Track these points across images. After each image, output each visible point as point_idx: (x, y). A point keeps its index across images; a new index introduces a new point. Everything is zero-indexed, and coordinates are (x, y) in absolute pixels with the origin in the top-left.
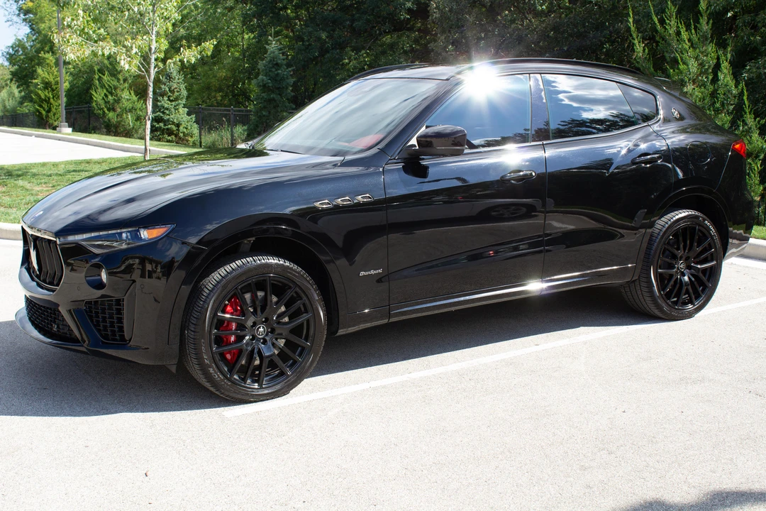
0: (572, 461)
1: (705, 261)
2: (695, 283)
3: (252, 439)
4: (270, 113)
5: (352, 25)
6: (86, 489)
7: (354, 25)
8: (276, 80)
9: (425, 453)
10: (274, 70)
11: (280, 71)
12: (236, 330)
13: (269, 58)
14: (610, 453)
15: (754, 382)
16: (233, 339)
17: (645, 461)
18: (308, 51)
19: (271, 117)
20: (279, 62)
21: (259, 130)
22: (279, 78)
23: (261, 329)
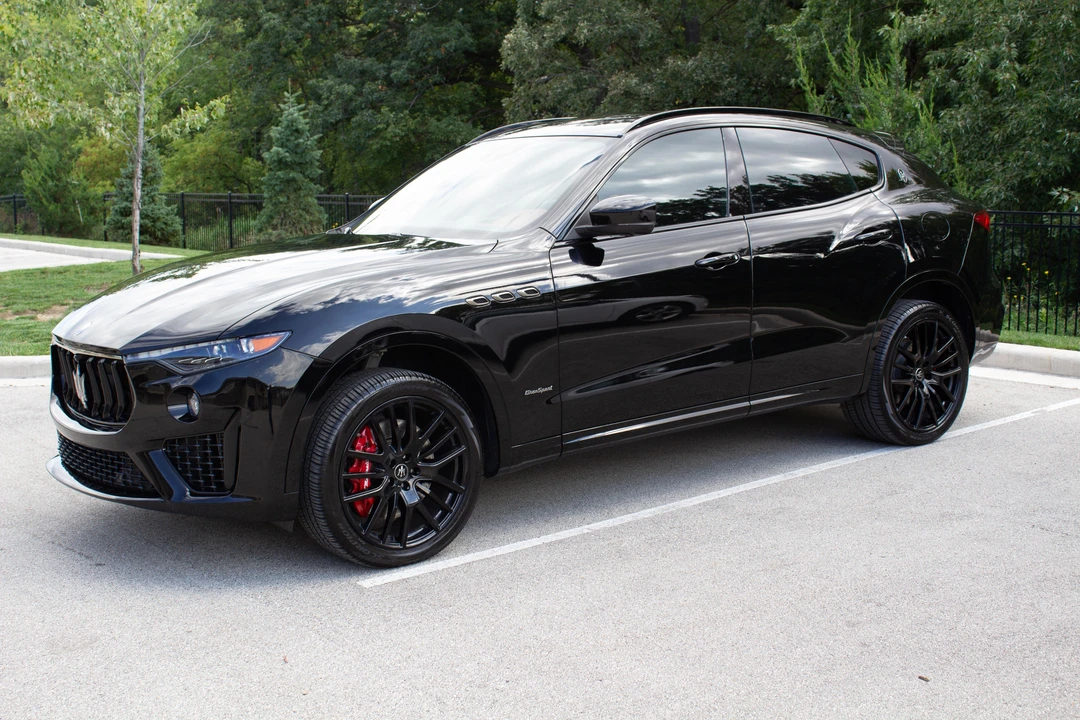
0: (835, 617)
1: (946, 368)
2: (938, 396)
3: (409, 612)
4: (288, 198)
5: (388, 75)
6: (209, 682)
7: (392, 75)
8: (296, 153)
9: (643, 617)
10: (293, 138)
11: (301, 140)
12: (370, 471)
13: (285, 123)
14: (879, 605)
15: (1034, 515)
16: (366, 483)
17: (926, 612)
18: (326, 112)
19: (291, 204)
20: (300, 127)
21: (275, 222)
22: (299, 151)
23: (402, 470)
